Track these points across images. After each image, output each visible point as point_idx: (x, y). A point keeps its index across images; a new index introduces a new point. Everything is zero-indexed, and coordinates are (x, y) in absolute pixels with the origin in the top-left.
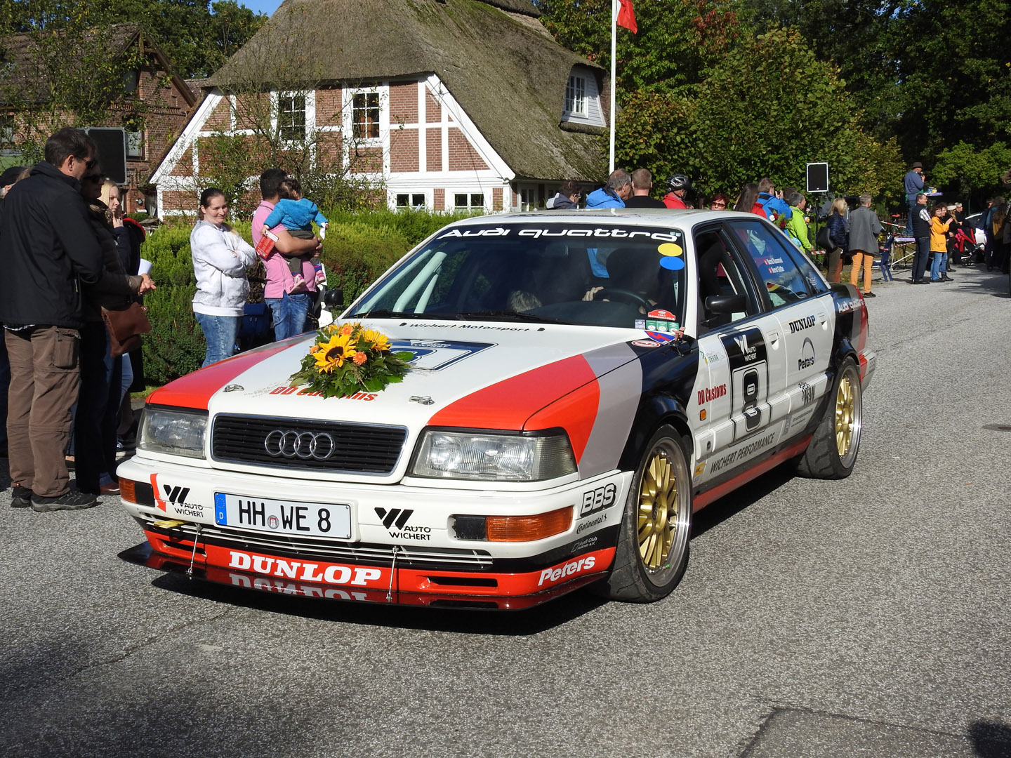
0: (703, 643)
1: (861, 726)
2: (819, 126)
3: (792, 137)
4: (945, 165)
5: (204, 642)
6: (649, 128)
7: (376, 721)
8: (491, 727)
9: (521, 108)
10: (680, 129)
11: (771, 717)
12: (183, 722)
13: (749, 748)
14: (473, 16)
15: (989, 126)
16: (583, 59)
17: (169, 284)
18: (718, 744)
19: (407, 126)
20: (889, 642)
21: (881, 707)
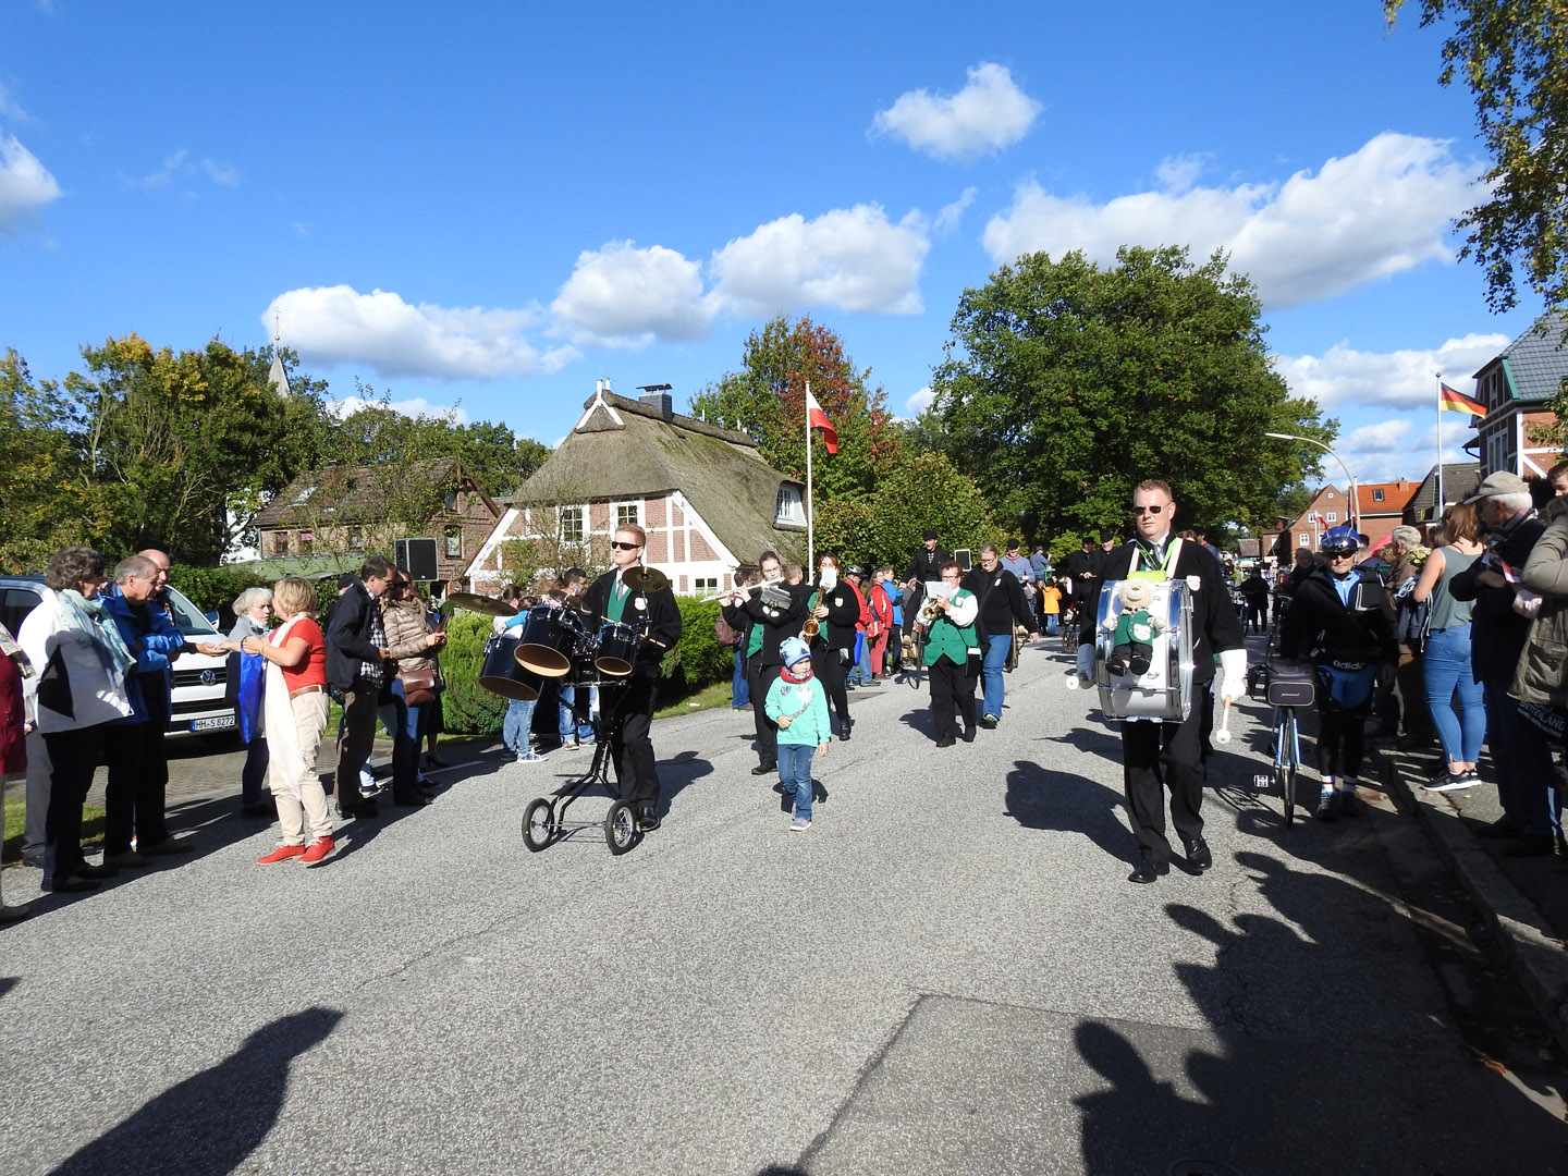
0: (868, 940)
1: (989, 1008)
2: (963, 522)
3: (943, 531)
4: (1056, 548)
5: (469, 955)
6: (838, 527)
7: (601, 1020)
8: (694, 1021)
9: (743, 514)
10: (861, 527)
11: (918, 1003)
12: (443, 1028)
13: (900, 1031)
14: (707, 447)
15: (1087, 521)
16: (788, 477)
17: (470, 656)
18: (875, 1029)
19: (656, 530)
20: (1012, 934)
21: (1005, 990)
